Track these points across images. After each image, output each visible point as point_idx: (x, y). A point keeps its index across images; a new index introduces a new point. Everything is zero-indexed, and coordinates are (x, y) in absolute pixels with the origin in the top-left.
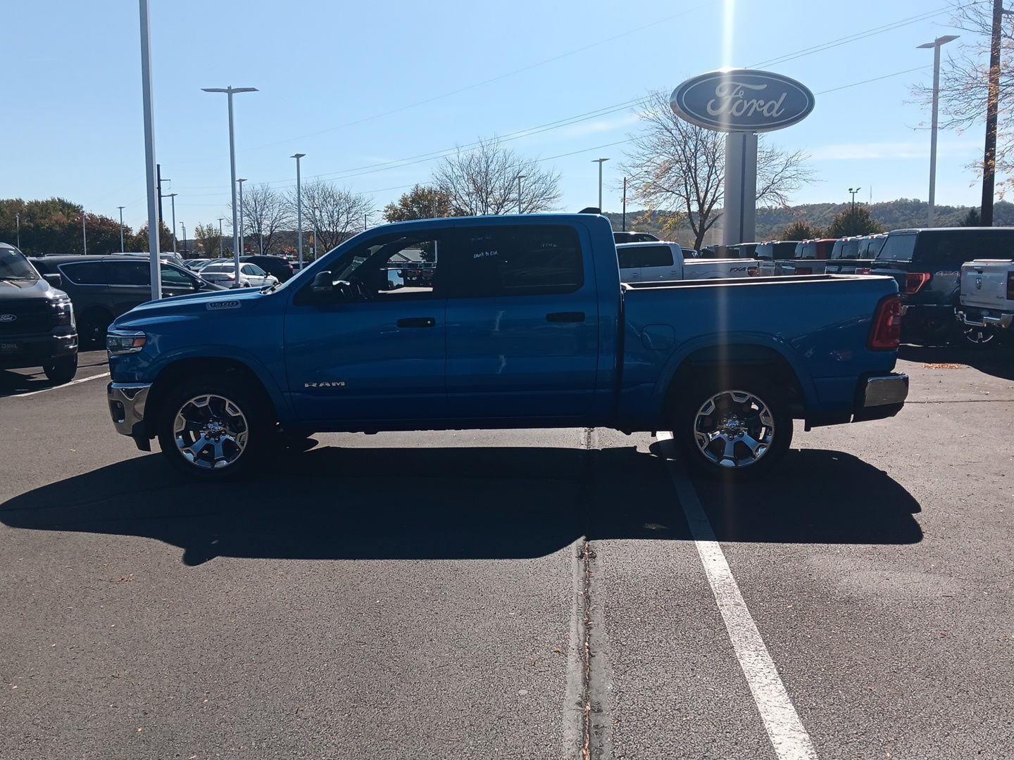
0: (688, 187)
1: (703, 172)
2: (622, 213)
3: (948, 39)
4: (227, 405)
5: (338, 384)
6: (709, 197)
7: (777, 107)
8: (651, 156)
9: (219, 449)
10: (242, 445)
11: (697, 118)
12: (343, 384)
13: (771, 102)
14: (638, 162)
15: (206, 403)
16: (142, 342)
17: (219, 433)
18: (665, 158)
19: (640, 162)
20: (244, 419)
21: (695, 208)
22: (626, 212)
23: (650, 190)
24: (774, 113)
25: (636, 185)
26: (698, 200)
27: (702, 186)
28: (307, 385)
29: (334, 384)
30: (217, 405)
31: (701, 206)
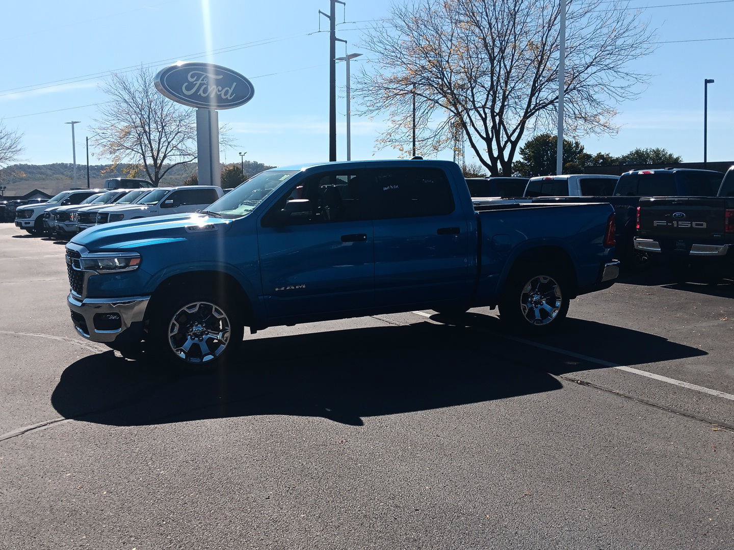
0: (143, 147)
1: (155, 135)
2: (86, 164)
3: (356, 55)
4: (214, 309)
5: (301, 287)
6: (161, 155)
7: (230, 92)
8: (113, 122)
9: (204, 347)
10: (226, 341)
11: (173, 94)
12: (304, 287)
13: (226, 89)
14: (104, 126)
15: (196, 309)
16: (138, 261)
17: (202, 333)
18: (124, 124)
19: (105, 126)
20: (228, 320)
21: (150, 161)
22: (89, 165)
23: (115, 147)
24: (228, 96)
25: (104, 143)
26: (153, 156)
27: (155, 146)
28: (277, 289)
29: (297, 287)
30: (206, 310)
31: (155, 160)
